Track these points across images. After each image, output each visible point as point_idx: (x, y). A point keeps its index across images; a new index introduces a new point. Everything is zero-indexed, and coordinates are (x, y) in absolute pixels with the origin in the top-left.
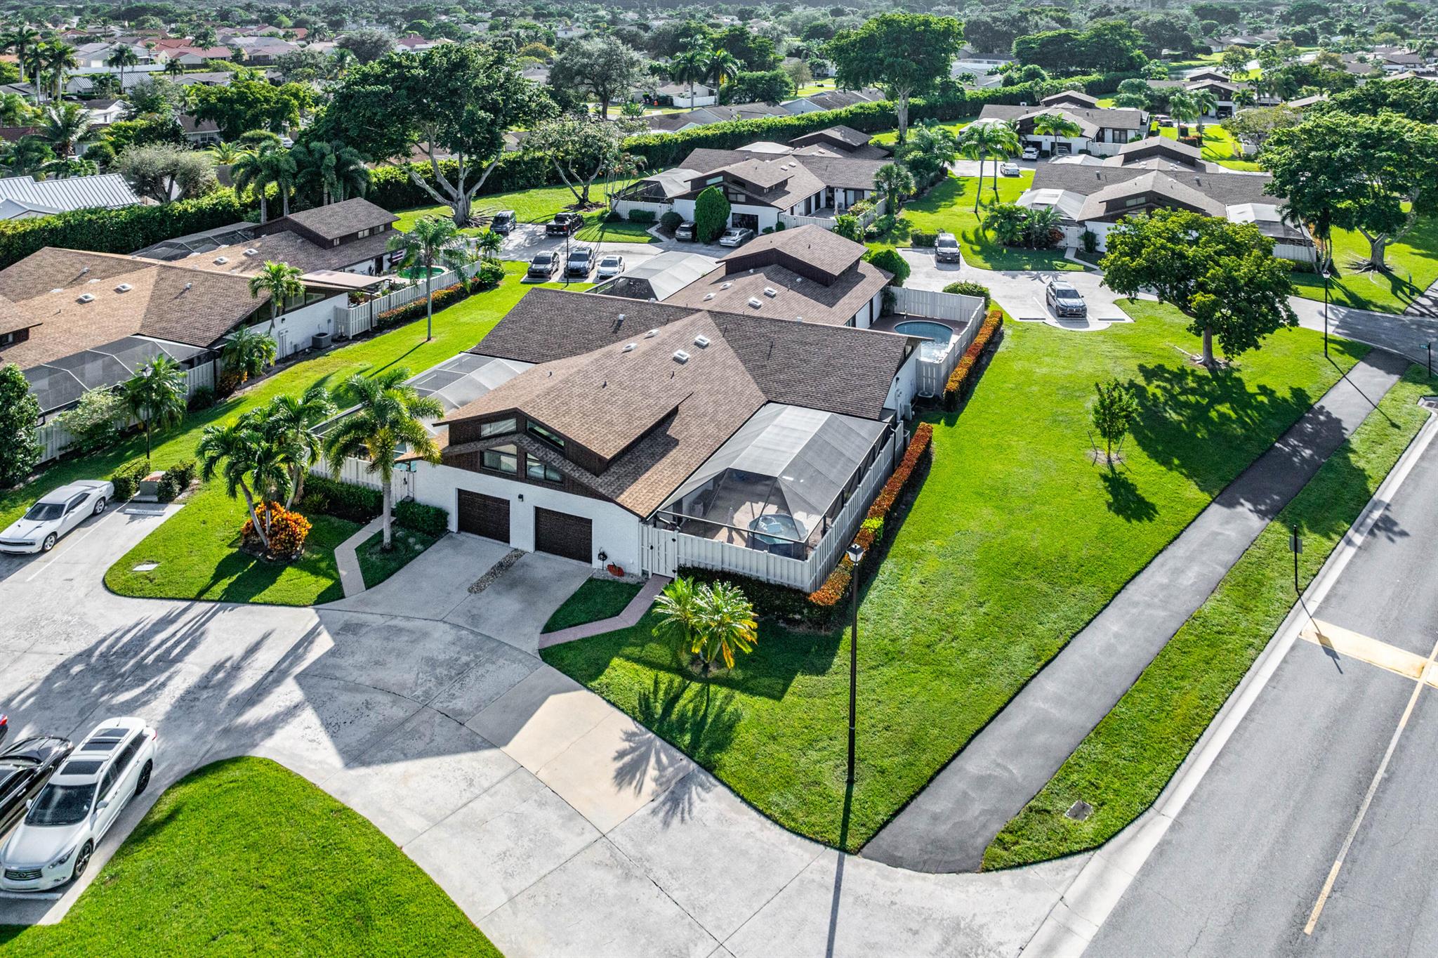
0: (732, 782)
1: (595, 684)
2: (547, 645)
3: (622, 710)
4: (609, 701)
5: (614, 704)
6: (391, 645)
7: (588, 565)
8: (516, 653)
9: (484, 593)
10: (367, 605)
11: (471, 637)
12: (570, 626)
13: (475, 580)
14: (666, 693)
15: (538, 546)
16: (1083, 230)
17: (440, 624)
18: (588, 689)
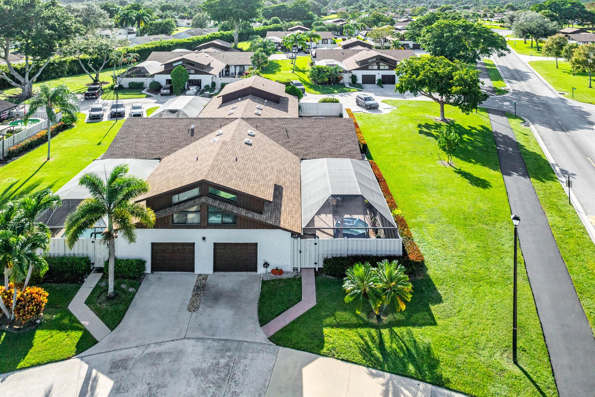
0: (462, 389)
1: (325, 350)
2: (272, 333)
3: (356, 363)
4: (342, 360)
5: (347, 361)
6: (160, 369)
7: (254, 273)
8: (255, 346)
9: (200, 309)
10: (119, 342)
11: (215, 344)
12: (277, 316)
13: (188, 303)
14: (374, 342)
15: (215, 269)
16: (350, 75)
17: (186, 341)
18: (323, 355)
